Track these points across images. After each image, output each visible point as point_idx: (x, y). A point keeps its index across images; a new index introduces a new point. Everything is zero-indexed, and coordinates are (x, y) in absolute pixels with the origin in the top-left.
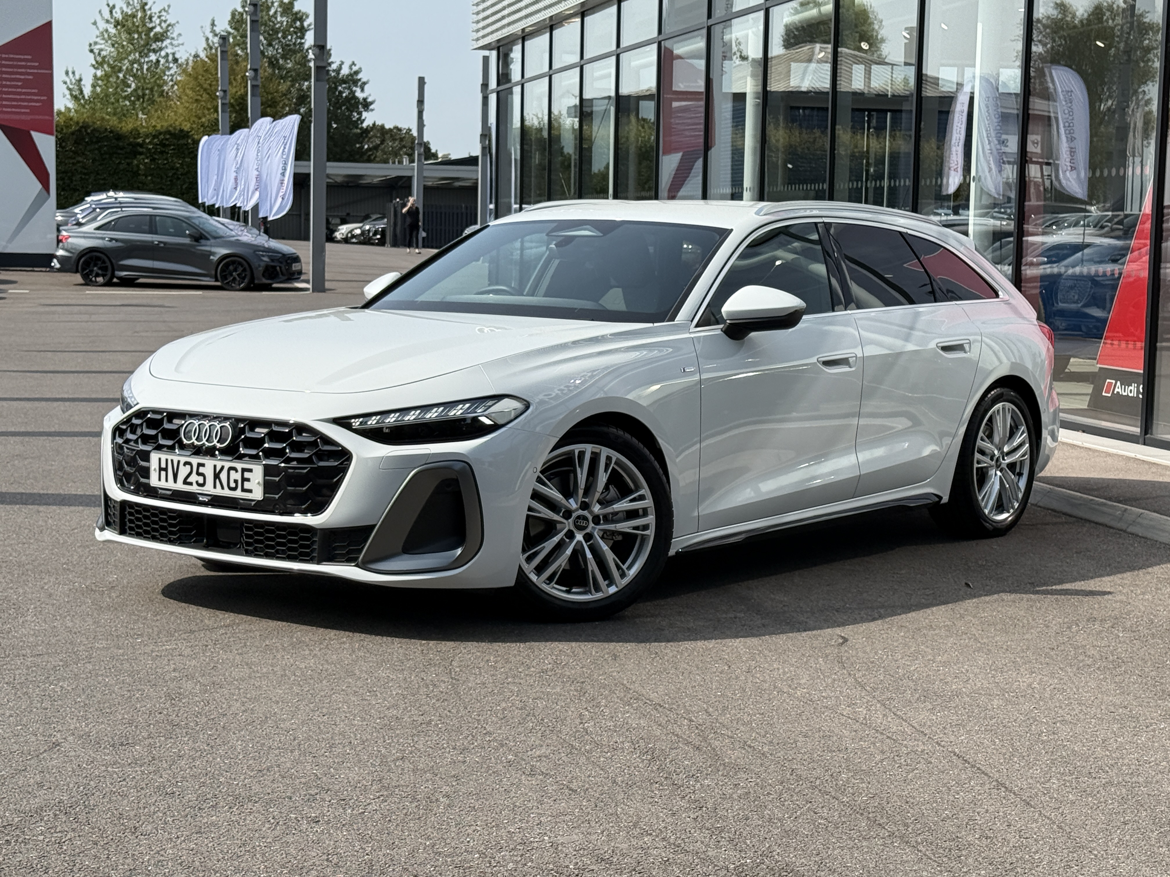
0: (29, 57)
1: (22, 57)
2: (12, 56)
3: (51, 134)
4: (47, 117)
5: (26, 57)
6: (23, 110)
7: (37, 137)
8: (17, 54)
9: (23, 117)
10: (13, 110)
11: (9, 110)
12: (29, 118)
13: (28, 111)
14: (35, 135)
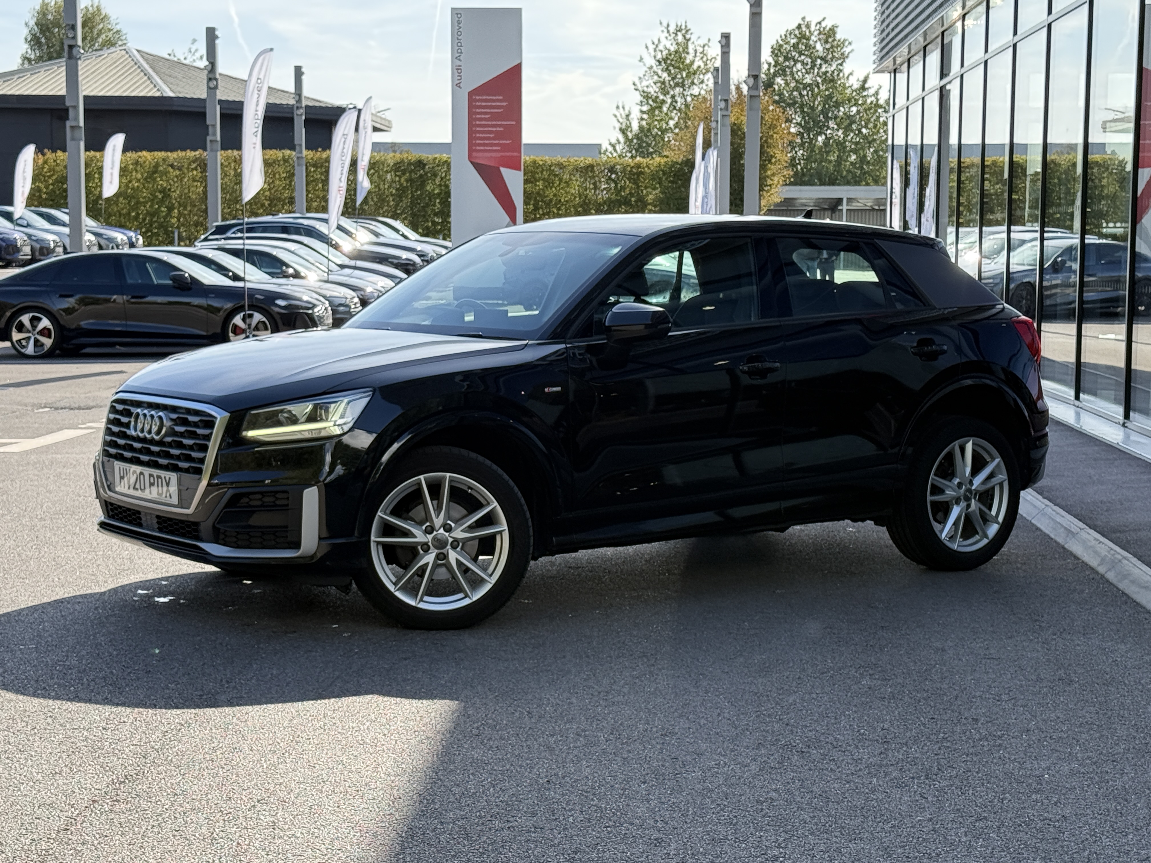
0: (501, 98)
1: (494, 98)
2: (485, 97)
3: (519, 169)
4: (515, 154)
5: (498, 97)
6: (495, 148)
7: (505, 172)
8: (489, 95)
9: (494, 155)
10: (486, 148)
11: (482, 148)
12: (499, 155)
13: (499, 148)
14: (503, 170)
